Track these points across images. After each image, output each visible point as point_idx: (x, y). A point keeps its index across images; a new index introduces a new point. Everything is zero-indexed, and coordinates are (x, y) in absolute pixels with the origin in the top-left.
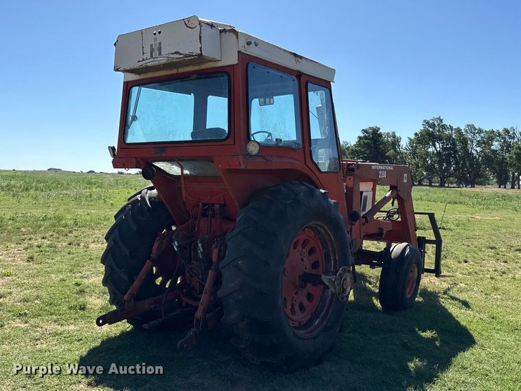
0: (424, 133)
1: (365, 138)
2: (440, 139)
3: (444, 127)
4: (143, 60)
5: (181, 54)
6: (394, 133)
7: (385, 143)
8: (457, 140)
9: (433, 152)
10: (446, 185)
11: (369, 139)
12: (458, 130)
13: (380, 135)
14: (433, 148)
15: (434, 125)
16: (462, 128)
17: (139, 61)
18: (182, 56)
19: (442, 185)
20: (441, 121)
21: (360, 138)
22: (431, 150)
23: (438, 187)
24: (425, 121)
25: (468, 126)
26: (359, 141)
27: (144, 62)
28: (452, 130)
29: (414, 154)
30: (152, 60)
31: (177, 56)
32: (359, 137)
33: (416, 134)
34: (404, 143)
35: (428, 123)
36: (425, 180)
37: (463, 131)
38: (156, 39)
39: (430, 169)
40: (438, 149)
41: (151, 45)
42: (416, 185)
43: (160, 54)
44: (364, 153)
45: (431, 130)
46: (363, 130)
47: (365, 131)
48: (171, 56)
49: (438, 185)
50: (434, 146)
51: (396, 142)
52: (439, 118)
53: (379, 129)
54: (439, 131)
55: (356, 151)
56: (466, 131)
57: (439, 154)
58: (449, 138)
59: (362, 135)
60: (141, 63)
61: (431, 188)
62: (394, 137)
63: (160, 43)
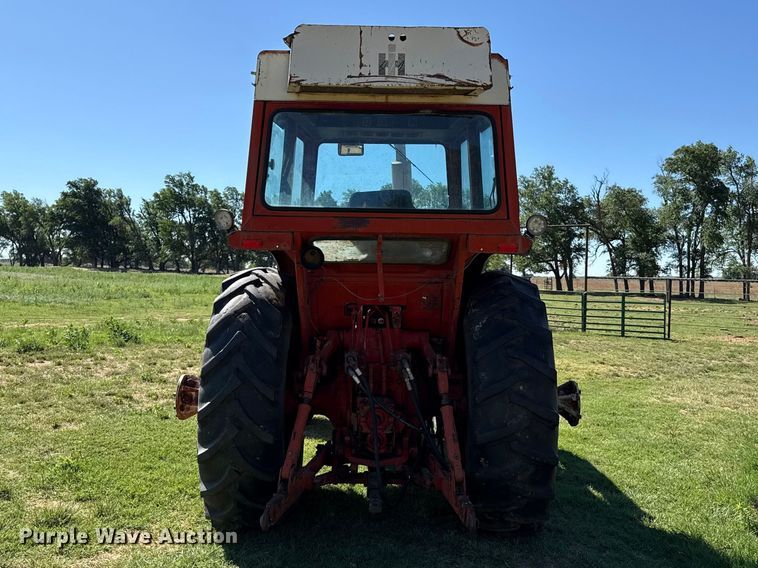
0: (168, 194)
1: (74, 195)
2: (190, 204)
3: (195, 187)
4: (361, 75)
5: (451, 80)
6: (120, 190)
7: (105, 205)
8: (215, 207)
9: (181, 223)
10: (200, 270)
11: (80, 197)
12: (216, 194)
13: (98, 193)
14: (180, 217)
15: (182, 184)
16: (221, 191)
17: (349, 77)
18: (450, 83)
19: (194, 270)
20: (192, 179)
21: (65, 195)
22: (177, 219)
23: (188, 273)
24: (168, 177)
25: (229, 189)
26: (64, 200)
27: (362, 80)
28: (206, 193)
29: (153, 224)
30: (383, 79)
31: (443, 81)
32: (63, 193)
33: (156, 195)
34: (136, 207)
35: (172, 180)
36: (169, 263)
37: (222, 196)
38: (391, 48)
39: (178, 247)
40: (188, 219)
41: (382, 56)
42: (157, 271)
43: (402, 72)
44: (72, 219)
45: (177, 190)
46: (69, 183)
47: (72, 184)
48: (426, 79)
49: (188, 270)
50: (182, 213)
51: (123, 204)
52: (189, 175)
53: (96, 183)
54: (188, 193)
55: (60, 216)
56: (226, 196)
57: (189, 226)
58: (203, 204)
59: (67, 190)
60: (357, 80)
61: (178, 274)
62: (121, 197)
63: (402, 56)
